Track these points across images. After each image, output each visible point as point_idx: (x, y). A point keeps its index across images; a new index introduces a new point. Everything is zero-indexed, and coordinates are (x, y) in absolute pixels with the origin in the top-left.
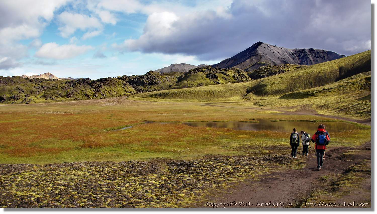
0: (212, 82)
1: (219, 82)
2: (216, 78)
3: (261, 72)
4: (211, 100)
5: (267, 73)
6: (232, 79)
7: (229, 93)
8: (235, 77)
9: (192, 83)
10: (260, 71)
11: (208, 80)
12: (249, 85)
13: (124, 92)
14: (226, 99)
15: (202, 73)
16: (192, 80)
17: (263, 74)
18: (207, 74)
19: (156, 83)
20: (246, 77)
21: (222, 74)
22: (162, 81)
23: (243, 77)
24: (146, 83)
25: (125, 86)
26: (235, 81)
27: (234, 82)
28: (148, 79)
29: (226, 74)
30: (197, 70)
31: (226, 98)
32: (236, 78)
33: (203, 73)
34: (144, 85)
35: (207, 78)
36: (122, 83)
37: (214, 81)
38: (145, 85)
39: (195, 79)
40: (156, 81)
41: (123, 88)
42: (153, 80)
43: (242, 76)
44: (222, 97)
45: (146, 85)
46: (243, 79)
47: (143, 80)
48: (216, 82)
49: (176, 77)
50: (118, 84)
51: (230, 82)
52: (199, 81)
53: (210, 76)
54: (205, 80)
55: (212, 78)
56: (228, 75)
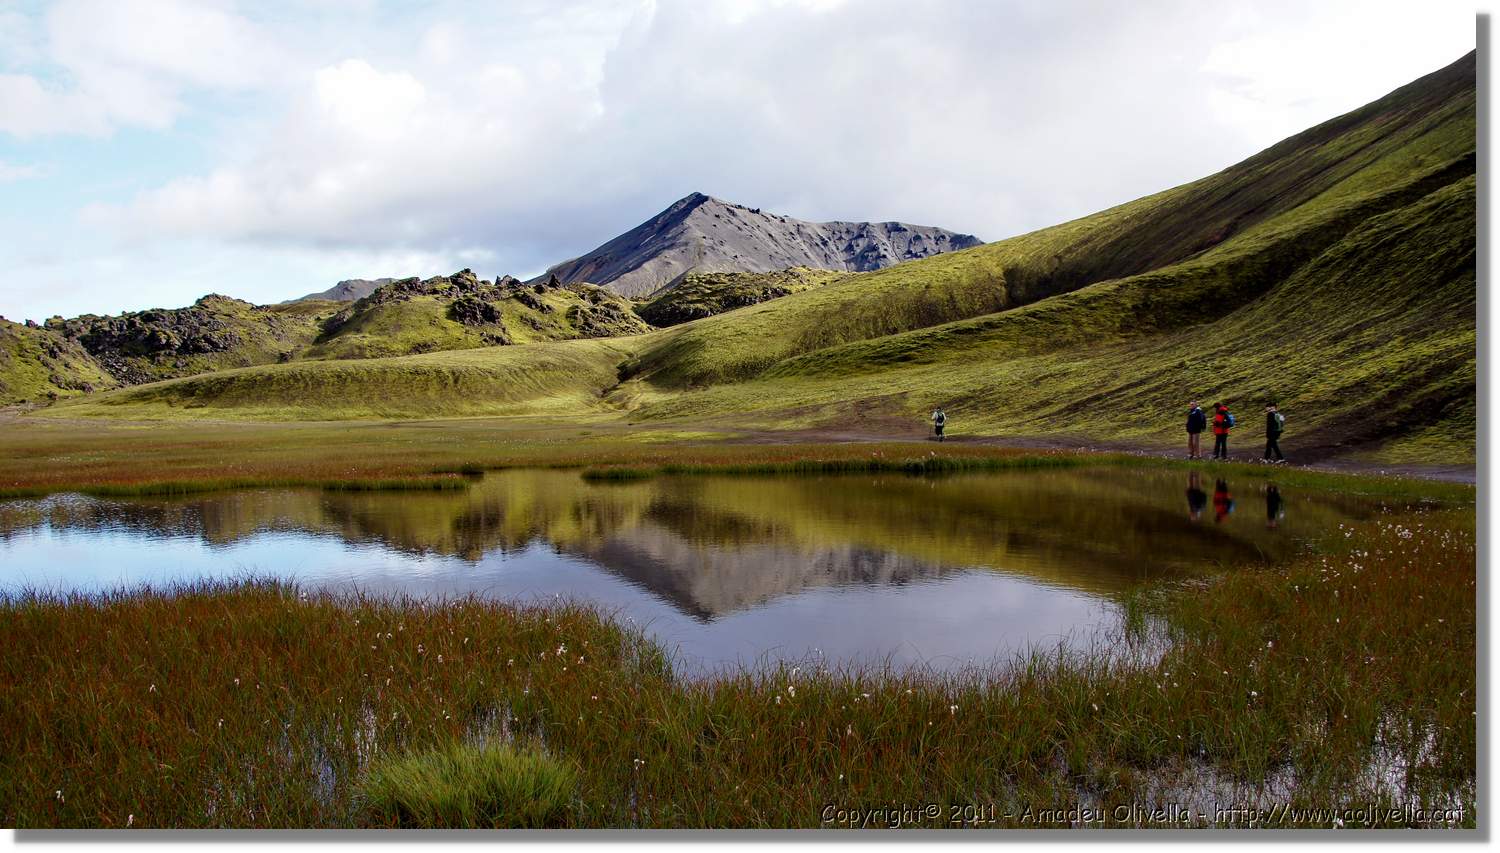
0: (474, 337)
1: (505, 338)
2: (495, 322)
3: (690, 298)
4: (439, 408)
5: (717, 301)
6: (565, 323)
7: (534, 381)
8: (576, 318)
9: (385, 342)
10: (688, 294)
11: (455, 329)
12: (631, 349)
13: (48, 385)
14: (516, 406)
15: (430, 298)
16: (383, 330)
17: (699, 305)
18: (455, 303)
19: (215, 346)
20: (624, 318)
21: (522, 305)
22: (247, 338)
23: (612, 317)
24: (169, 345)
25: (55, 357)
26: (576, 333)
27: (574, 338)
28: (177, 328)
29: (537, 306)
30: (411, 288)
31: (514, 398)
32: (581, 321)
33: (437, 299)
34: (159, 355)
35: (455, 320)
36: (42, 345)
37: (482, 334)
38: (163, 352)
39: (399, 327)
40: (215, 337)
41: (45, 364)
42: (203, 330)
43: (608, 314)
44: (499, 396)
45: (170, 354)
46: (610, 327)
47: (153, 332)
48: (492, 337)
49: (318, 319)
50: (20, 346)
51: (552, 337)
52: (415, 336)
53: (466, 311)
54: (443, 328)
55: (476, 319)
56: (547, 306)
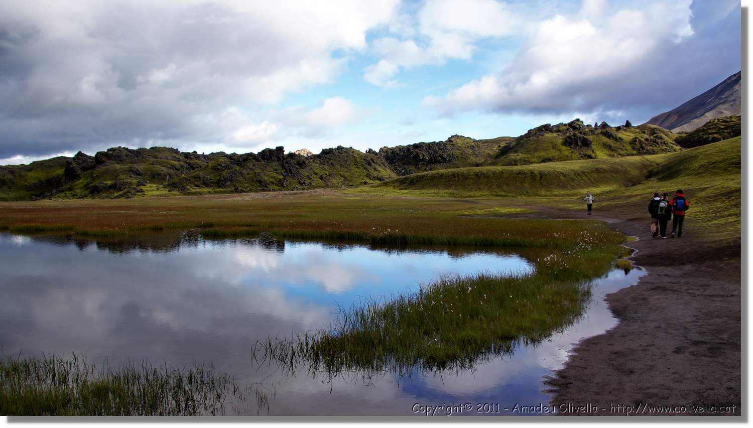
0: (576, 154)
2: (588, 147)
3: (710, 131)
6: (629, 147)
8: (635, 144)
9: (528, 158)
11: (566, 150)
13: (365, 178)
15: (555, 135)
16: (528, 152)
17: (715, 135)
18: (568, 137)
19: (444, 159)
20: (665, 144)
21: (604, 138)
22: (461, 156)
24: (423, 159)
25: (370, 166)
26: (635, 152)
27: (633, 155)
29: (613, 138)
30: (546, 130)
32: (638, 146)
33: (559, 135)
35: (566, 146)
39: (536, 150)
43: (655, 142)
46: (655, 149)
49: (500, 146)
51: (620, 154)
52: (543, 154)
53: (572, 141)
54: (560, 150)
55: (578, 145)
56: (619, 138)
